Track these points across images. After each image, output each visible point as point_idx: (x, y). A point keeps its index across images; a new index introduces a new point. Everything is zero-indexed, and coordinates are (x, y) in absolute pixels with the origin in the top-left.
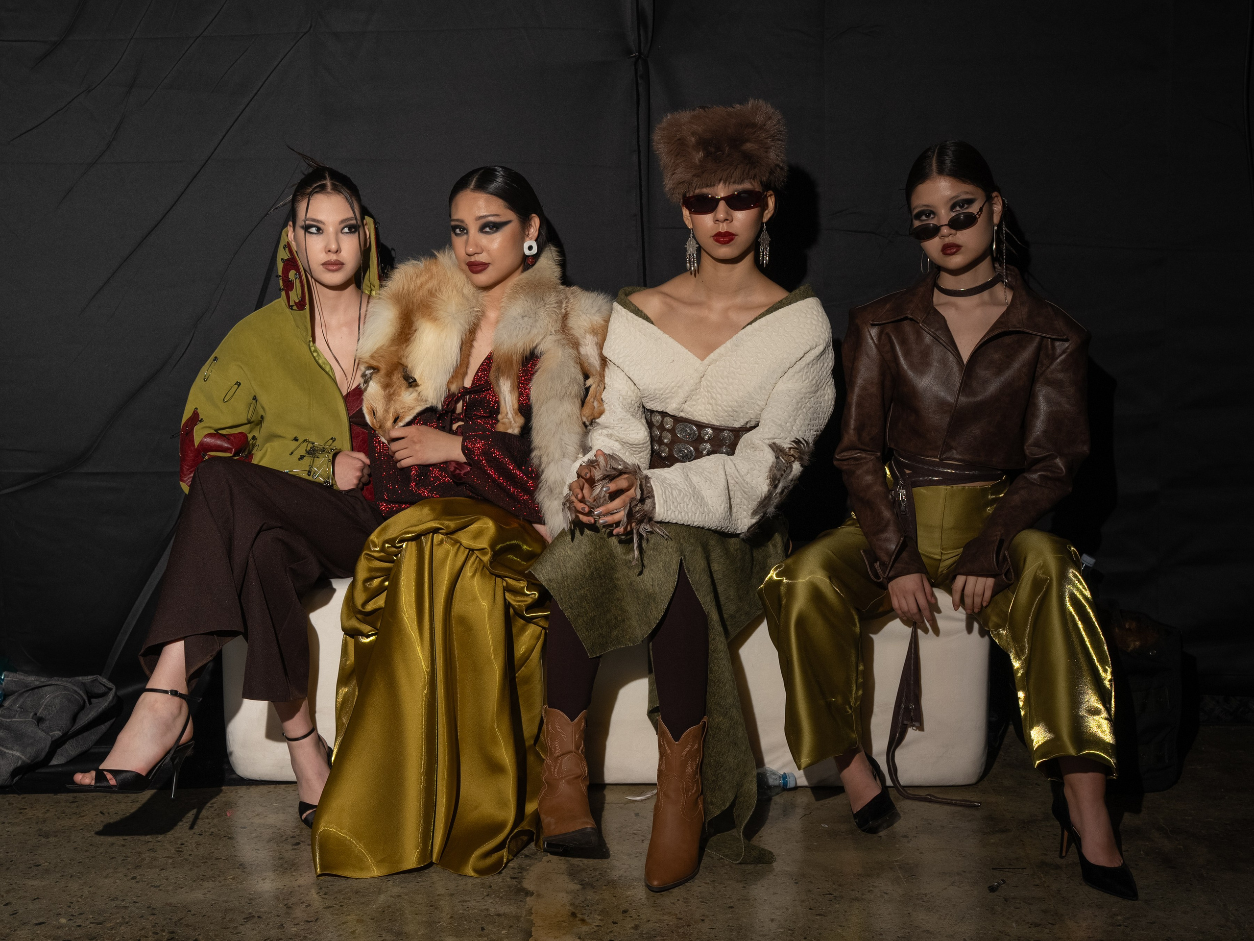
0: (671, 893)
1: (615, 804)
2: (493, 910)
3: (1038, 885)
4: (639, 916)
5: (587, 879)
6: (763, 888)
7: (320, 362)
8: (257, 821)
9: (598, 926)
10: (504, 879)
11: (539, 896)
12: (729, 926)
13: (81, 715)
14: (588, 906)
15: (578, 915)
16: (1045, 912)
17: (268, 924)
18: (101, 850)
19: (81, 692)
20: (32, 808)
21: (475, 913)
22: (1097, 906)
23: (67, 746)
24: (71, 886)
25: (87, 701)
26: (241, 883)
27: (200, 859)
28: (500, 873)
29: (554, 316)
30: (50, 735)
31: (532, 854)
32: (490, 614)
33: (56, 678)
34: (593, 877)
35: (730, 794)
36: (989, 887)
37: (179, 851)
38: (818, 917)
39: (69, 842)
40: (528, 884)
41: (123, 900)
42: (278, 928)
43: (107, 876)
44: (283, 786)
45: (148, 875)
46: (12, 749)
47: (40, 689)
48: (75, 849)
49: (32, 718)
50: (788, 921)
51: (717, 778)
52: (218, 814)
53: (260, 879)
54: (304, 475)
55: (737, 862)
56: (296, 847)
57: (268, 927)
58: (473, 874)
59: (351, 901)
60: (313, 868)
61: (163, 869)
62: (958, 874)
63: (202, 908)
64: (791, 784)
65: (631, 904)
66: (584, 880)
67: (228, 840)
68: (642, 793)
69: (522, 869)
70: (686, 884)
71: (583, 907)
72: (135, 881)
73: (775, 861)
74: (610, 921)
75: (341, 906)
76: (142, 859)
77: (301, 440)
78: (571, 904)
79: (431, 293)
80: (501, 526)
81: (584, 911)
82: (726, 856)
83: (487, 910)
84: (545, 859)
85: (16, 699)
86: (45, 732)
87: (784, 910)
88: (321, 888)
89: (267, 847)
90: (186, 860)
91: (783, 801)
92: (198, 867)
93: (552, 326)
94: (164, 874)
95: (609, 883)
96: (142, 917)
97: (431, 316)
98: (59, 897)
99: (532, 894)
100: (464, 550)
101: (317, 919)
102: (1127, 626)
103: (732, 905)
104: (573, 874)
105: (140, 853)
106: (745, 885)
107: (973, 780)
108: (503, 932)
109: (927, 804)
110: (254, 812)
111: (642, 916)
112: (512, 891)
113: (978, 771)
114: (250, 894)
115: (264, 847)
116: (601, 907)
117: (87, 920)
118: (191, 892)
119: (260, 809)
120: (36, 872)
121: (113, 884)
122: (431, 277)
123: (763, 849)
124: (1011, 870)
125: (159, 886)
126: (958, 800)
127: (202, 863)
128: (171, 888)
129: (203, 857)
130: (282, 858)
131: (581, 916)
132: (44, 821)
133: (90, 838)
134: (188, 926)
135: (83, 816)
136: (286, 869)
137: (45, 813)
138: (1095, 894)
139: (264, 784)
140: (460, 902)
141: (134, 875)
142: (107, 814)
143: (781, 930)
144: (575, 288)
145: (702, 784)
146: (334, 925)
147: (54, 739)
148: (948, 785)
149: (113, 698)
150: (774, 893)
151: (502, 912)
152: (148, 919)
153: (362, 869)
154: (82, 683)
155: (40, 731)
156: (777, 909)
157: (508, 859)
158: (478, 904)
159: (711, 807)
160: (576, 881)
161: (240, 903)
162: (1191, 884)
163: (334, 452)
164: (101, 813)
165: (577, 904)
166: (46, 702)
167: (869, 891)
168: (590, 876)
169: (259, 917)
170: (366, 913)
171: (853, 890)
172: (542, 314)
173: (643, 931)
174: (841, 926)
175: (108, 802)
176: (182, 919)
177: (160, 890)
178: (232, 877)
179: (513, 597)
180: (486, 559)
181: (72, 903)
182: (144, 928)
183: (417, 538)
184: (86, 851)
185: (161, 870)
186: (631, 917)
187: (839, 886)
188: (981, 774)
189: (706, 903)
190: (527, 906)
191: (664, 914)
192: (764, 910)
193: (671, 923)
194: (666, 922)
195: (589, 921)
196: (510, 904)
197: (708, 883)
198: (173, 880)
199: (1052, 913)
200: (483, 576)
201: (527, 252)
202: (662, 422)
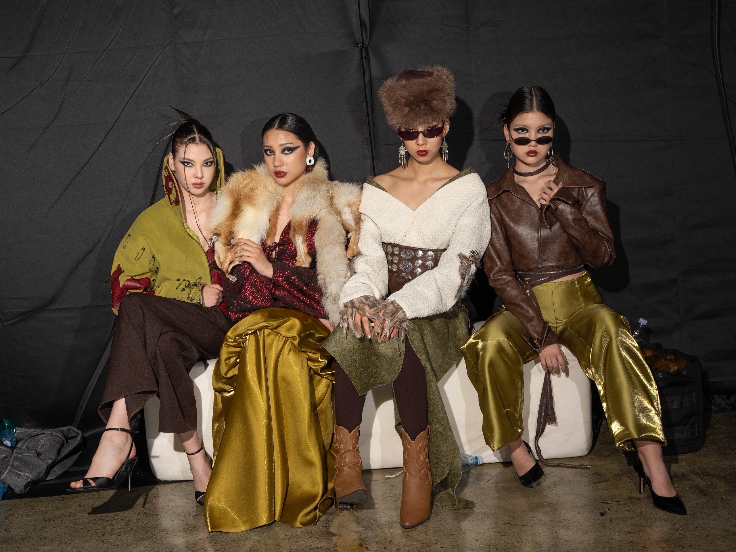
0: (417, 529)
1: (379, 480)
2: (314, 545)
3: (629, 510)
4: (399, 543)
5: (367, 524)
6: (469, 523)
7: (191, 234)
8: (171, 504)
9: (375, 550)
10: (318, 528)
11: (340, 535)
12: (452, 545)
13: (62, 449)
14: (369, 540)
15: (364, 545)
16: (634, 525)
18: (82, 527)
19: (61, 437)
20: (38, 505)
21: (304, 548)
22: (664, 520)
23: (55, 468)
24: (66, 548)
25: (65, 441)
26: (165, 540)
28: (316, 524)
29: (325, 198)
30: (46, 463)
31: (333, 512)
32: (300, 375)
33: (46, 429)
35: (446, 469)
36: (600, 513)
37: (127, 524)
38: (503, 537)
39: (62, 523)
40: (333, 530)
43: (86, 541)
44: (184, 483)
45: (110, 539)
46: (24, 472)
47: (38, 436)
48: (66, 527)
49: (35, 453)
50: (486, 540)
51: (438, 461)
53: (176, 537)
54: (186, 300)
55: (453, 509)
56: (195, 517)
58: (300, 526)
59: (231, 546)
60: (206, 528)
61: (119, 535)
62: (582, 507)
64: (480, 462)
65: (393, 537)
66: (364, 525)
67: (155, 516)
68: (394, 473)
69: (328, 521)
70: (424, 523)
71: (366, 540)
72: (103, 543)
73: (475, 507)
74: (383, 547)
75: (225, 549)
76: (106, 530)
77: (181, 280)
78: (359, 539)
79: (252, 190)
80: (303, 323)
81: (367, 543)
82: (446, 506)
83: (310, 546)
84: (341, 514)
85: (24, 443)
86: (43, 461)
87: (483, 534)
88: (212, 540)
89: (179, 519)
90: (132, 529)
91: (476, 473)
92: (139, 532)
93: (325, 204)
94: (120, 538)
95: (380, 526)
97: (252, 203)
99: (336, 535)
100: (283, 338)
102: (668, 358)
103: (452, 533)
104: (358, 521)
105: (104, 527)
106: (459, 522)
107: (585, 453)
109: (560, 468)
110: (168, 499)
111: (401, 543)
112: (324, 534)
113: (588, 448)
114: (171, 546)
115: (177, 518)
116: (376, 539)
118: (137, 546)
119: (171, 497)
120: (45, 542)
121: (90, 546)
122: (252, 181)
123: (468, 500)
124: (612, 503)
125: (117, 545)
126: (577, 465)
127: (141, 530)
129: (141, 527)
130: (187, 524)
131: (365, 546)
132: (46, 512)
133: (74, 520)
135: (69, 508)
136: (191, 530)
137: (46, 508)
138: (662, 513)
139: (173, 483)
140: (294, 542)
141: (102, 540)
142: (82, 506)
143: (482, 546)
144: (336, 182)
145: (430, 464)
147: (48, 465)
148: (571, 457)
149: (81, 438)
150: (477, 525)
151: (319, 546)
153: (234, 527)
154: (62, 431)
155: (40, 461)
156: (479, 534)
157: (319, 515)
158: (305, 543)
159: (435, 477)
160: (360, 526)
162: (717, 504)
163: (202, 286)
164: (79, 505)
165: (362, 539)
166: (41, 443)
167: (531, 520)
168: (369, 522)
171: (522, 520)
172: (318, 197)
174: (517, 541)
175: (82, 499)
177: (119, 547)
178: (159, 537)
179: (313, 364)
180: (296, 342)
183: (255, 333)
184: (73, 528)
185: (118, 536)
186: (395, 544)
187: (514, 518)
188: (590, 449)
189: (437, 533)
190: (334, 542)
191: (413, 541)
192: (471, 535)
193: (418, 546)
194: (415, 546)
195: (370, 548)
196: (324, 541)
197: (437, 522)
198: (125, 541)
199: (638, 525)
200: (295, 352)
201: (308, 164)
202: (393, 251)
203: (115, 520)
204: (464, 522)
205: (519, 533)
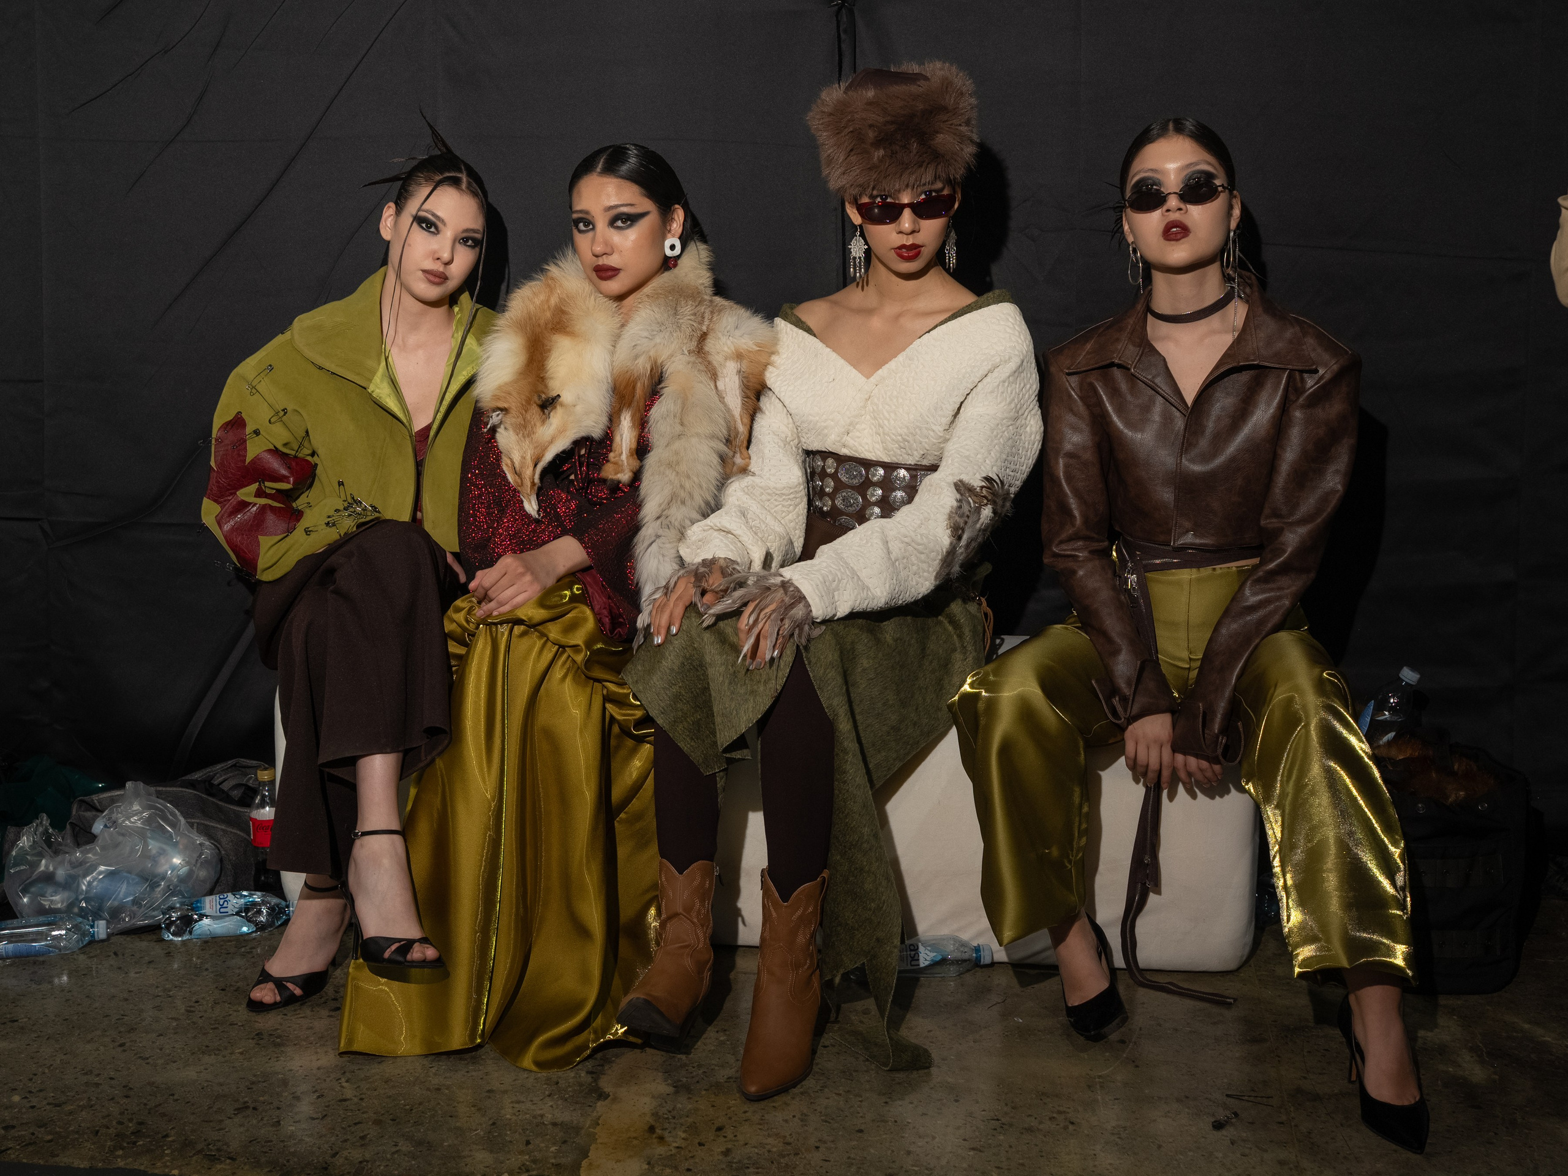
2: (550, 1116)
3: (1283, 1123)
4: (736, 1136)
5: (684, 1080)
6: (911, 1105)
9: (678, 1147)
10: (576, 1074)
11: (615, 1099)
12: (849, 1158)
14: (674, 1118)
15: (657, 1131)
17: (262, 1119)
21: (526, 1119)
24: (43, 1052)
27: (211, 1024)
34: (693, 1077)
36: (1214, 1122)
38: (971, 1153)
41: (98, 1075)
42: (273, 1126)
43: (90, 1041)
45: (140, 1042)
48: (67, 1000)
50: (930, 1155)
52: (254, 963)
55: (885, 1068)
56: (333, 1014)
57: (261, 1124)
58: (534, 1068)
59: (376, 1093)
61: (162, 1035)
62: (1178, 1100)
63: (189, 1092)
64: (986, 959)
65: (730, 1118)
66: (681, 1081)
71: (667, 1118)
72: (122, 1048)
74: (697, 1141)
75: (362, 1099)
76: (141, 1019)
78: (653, 1114)
81: (667, 1125)
82: (873, 1057)
83: (542, 1116)
87: (931, 1139)
88: (345, 1072)
90: (194, 1023)
92: (204, 1034)
93: (686, 345)
94: (160, 1041)
96: (112, 1099)
97: (568, 332)
98: (24, 1066)
99: (607, 1097)
100: (552, 646)
101: (326, 1115)
102: (1454, 768)
103: (863, 1127)
104: (667, 1071)
106: (888, 1100)
107: (1233, 966)
108: (553, 1149)
109: (1164, 995)
111: (740, 1136)
112: (583, 1092)
113: (1239, 955)
114: (255, 1076)
116: (690, 1120)
117: (45, 1099)
118: (184, 1068)
121: (93, 1052)
124: (1250, 1099)
125: (148, 1059)
126: (1206, 993)
127: (212, 1029)
128: (160, 1062)
129: (215, 1021)
130: (311, 1028)
131: (660, 1132)
134: (163, 1115)
136: (311, 1043)
140: (512, 1102)
142: (120, 956)
143: (916, 1169)
146: (344, 1126)
148: (1198, 970)
150: (923, 1114)
151: (560, 1120)
152: (118, 1103)
156: (920, 1137)
158: (533, 1107)
160: (670, 1082)
161: (238, 1088)
164: (116, 954)
165: (660, 1113)
168: (691, 1075)
169: (255, 1109)
170: (388, 1112)
171: (1030, 1116)
173: (734, 1158)
174: (998, 1168)
176: (160, 1105)
178: (241, 1050)
179: (616, 709)
180: (579, 658)
181: (35, 1075)
182: (108, 1116)
184: (79, 1005)
185: (158, 1036)
186: (725, 1137)
187: (1013, 1108)
188: (1244, 958)
189: (829, 1123)
190: (595, 1114)
191: (769, 1136)
192: (903, 1137)
193: (774, 1150)
194: (768, 1147)
195: (669, 1139)
196: (575, 1109)
197: (840, 1095)
198: (168, 1051)
199: (1291, 1166)
200: (575, 680)
201: (669, 253)
202: (823, 466)
203: (170, 997)
204: (900, 1103)
205: (1011, 1147)
